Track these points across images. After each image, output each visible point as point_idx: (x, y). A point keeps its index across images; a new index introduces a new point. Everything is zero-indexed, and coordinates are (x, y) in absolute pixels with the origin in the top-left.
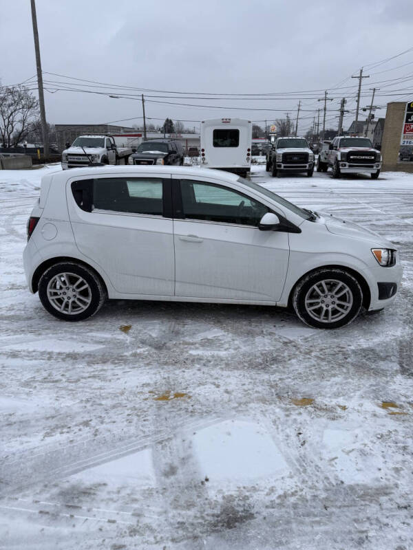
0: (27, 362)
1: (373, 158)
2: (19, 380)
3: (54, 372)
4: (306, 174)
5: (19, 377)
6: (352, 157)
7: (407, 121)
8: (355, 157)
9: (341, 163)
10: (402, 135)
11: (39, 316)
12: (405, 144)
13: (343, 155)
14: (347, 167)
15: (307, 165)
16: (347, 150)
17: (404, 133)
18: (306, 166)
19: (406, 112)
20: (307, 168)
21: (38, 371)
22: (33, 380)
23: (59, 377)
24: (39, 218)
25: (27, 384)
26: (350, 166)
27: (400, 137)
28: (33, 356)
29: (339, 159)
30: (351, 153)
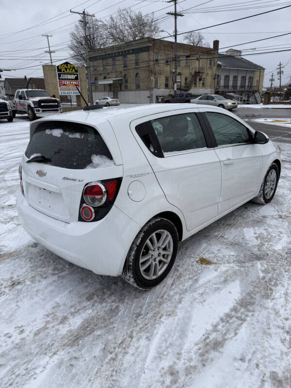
1: (56, 104)
4: (6, 120)
6: (42, 104)
7: (59, 79)
8: (45, 104)
9: (35, 109)
10: (59, 88)
12: (63, 94)
13: (34, 103)
14: (41, 112)
15: (8, 112)
16: (37, 99)
17: (60, 87)
18: (7, 114)
19: (57, 73)
20: (9, 115)
24: (122, 177)
26: (43, 111)
27: (58, 89)
29: (32, 106)
30: (41, 101)
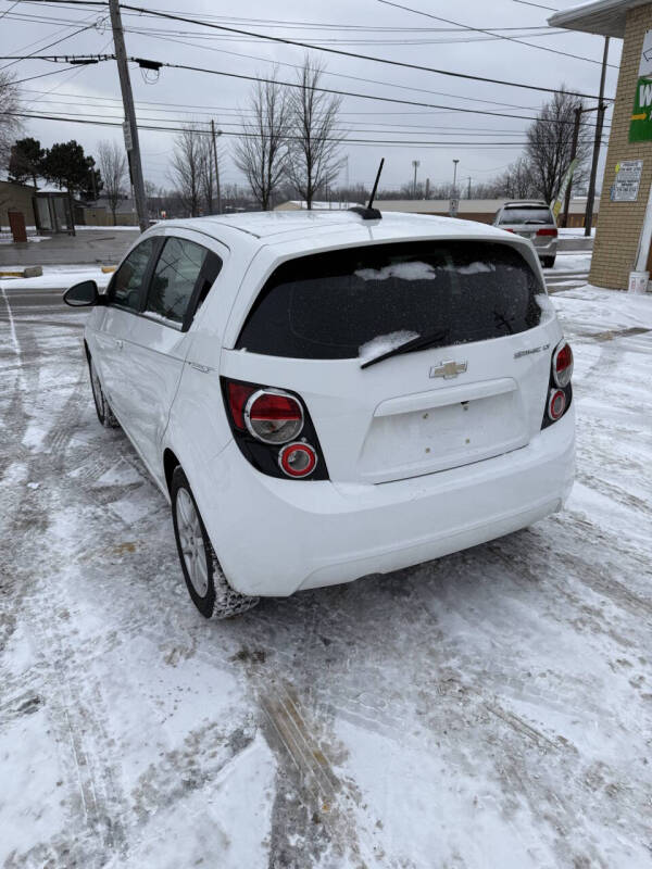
0: (622, 487)
2: (642, 472)
3: (597, 464)
5: (639, 476)
11: (546, 557)
21: (614, 472)
22: (624, 467)
23: (595, 458)
25: (633, 466)
28: (609, 489)
